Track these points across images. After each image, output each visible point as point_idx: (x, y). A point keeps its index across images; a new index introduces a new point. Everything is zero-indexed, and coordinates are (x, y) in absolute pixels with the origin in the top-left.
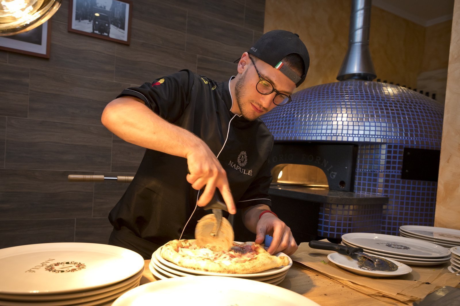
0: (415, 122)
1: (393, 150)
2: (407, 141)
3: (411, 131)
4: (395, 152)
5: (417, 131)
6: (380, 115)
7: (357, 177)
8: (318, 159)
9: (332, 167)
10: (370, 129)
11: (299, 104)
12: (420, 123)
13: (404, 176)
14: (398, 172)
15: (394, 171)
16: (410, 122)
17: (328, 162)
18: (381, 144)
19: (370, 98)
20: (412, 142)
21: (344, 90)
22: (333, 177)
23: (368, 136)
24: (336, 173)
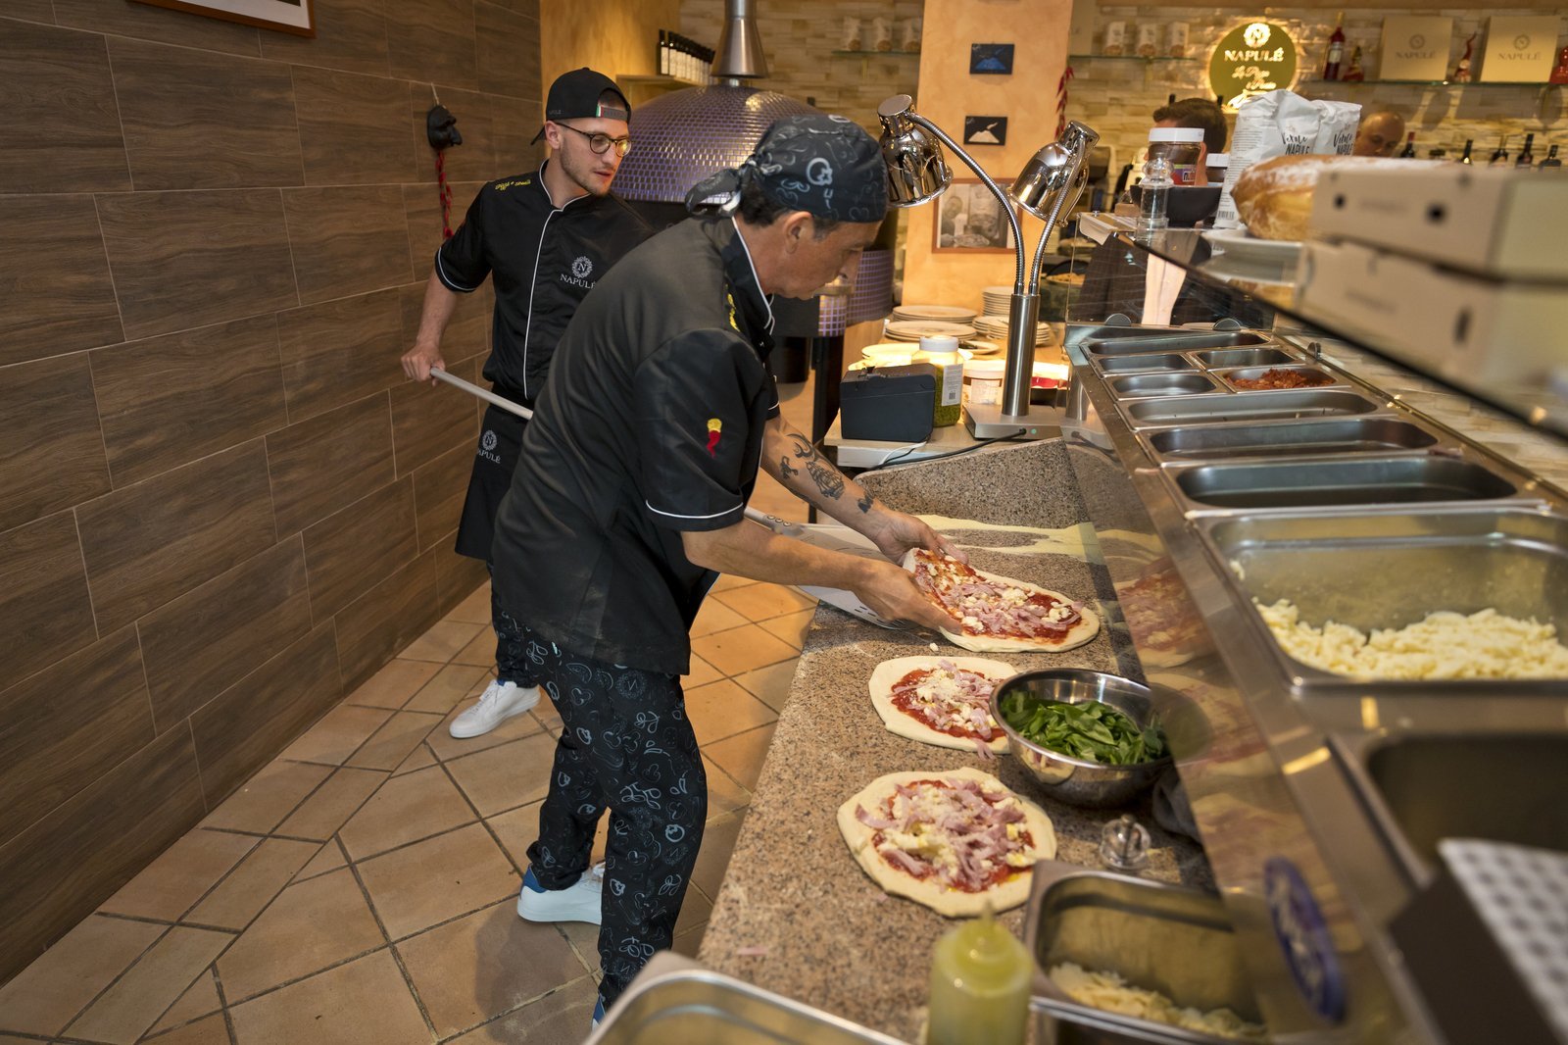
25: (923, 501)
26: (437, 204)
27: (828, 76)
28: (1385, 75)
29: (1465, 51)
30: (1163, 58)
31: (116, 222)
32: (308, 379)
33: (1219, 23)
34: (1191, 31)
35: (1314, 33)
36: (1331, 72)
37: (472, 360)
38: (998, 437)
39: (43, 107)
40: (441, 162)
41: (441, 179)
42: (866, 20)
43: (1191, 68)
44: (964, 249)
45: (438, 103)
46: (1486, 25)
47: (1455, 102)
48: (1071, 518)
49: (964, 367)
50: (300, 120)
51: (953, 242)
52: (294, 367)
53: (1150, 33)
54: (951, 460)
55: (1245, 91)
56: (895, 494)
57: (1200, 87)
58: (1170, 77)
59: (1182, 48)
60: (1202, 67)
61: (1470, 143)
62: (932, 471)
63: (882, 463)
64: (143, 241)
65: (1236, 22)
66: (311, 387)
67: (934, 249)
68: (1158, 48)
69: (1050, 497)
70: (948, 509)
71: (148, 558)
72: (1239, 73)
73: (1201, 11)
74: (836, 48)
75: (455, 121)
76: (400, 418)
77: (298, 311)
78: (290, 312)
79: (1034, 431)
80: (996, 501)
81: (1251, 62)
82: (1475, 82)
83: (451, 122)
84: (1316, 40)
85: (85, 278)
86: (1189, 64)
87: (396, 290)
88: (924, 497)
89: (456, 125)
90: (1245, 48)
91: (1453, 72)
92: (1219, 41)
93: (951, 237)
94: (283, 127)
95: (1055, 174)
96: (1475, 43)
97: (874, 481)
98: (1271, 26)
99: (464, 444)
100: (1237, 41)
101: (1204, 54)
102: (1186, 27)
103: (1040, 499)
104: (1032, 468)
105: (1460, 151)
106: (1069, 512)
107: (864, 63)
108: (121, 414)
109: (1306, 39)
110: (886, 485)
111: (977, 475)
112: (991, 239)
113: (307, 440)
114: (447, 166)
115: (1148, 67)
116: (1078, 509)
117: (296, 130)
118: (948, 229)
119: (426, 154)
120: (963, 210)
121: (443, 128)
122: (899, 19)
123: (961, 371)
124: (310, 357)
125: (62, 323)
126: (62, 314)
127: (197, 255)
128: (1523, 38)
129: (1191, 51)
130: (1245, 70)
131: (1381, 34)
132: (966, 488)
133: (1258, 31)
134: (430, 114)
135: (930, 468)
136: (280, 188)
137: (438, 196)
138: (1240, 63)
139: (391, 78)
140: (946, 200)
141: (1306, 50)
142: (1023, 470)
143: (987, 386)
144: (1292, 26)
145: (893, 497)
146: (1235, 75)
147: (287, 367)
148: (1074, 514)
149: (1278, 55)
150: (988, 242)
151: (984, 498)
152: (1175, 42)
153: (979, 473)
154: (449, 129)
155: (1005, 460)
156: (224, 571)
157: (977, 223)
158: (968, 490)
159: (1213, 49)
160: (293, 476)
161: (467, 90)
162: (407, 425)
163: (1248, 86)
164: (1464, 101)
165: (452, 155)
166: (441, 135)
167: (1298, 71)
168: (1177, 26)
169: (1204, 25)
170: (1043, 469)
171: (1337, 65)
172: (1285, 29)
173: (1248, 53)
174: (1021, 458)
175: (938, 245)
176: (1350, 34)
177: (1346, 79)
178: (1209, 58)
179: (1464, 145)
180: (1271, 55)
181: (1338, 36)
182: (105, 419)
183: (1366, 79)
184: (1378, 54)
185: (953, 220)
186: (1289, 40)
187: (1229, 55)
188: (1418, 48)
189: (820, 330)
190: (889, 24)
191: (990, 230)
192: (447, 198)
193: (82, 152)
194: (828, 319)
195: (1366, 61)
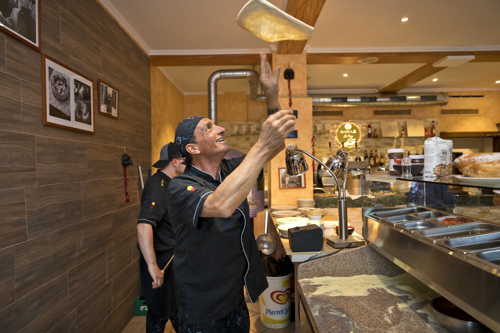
25: (323, 271)
26: (123, 184)
27: (229, 141)
28: (384, 136)
29: (402, 129)
30: (324, 133)
31: (30, 197)
32: (83, 248)
33: (338, 124)
34: (331, 126)
35: (363, 126)
36: (370, 135)
37: (131, 235)
38: (345, 247)
39: (13, 159)
40: (126, 170)
41: (125, 176)
42: (240, 126)
43: (332, 135)
44: (289, 188)
45: (126, 153)
46: (405, 123)
47: (403, 142)
48: (373, 273)
49: (324, 225)
50: (88, 160)
52: (80, 244)
53: (320, 127)
54: (331, 256)
55: (347, 141)
56: (313, 270)
57: (335, 140)
58: (327, 138)
59: (329, 130)
60: (335, 135)
61: (409, 152)
62: (325, 261)
63: (307, 259)
64: (38, 203)
65: (342, 124)
66: (84, 251)
68: (322, 131)
69: (365, 266)
70: (332, 274)
71: (23, 328)
72: (345, 136)
73: (332, 121)
74: (231, 133)
75: (131, 158)
76: (110, 259)
77: (83, 223)
78: (80, 224)
79: (354, 244)
80: (348, 269)
81: (348, 134)
82: (407, 137)
83: (129, 158)
84: (364, 127)
85: (18, 218)
86: (331, 134)
87: (111, 213)
88: (324, 270)
89: (131, 159)
90: (346, 130)
91: (400, 134)
92: (338, 129)
94: (83, 162)
95: (336, 165)
96: (404, 127)
97: (306, 266)
98: (351, 124)
99: (128, 266)
100: (343, 128)
101: (335, 132)
102: (329, 125)
103: (362, 267)
104: (358, 257)
105: (407, 154)
106: (372, 271)
107: (240, 137)
108: (22, 269)
109: (361, 127)
110: (310, 267)
111: (341, 261)
112: (297, 184)
113: (81, 271)
114: (127, 173)
115: (320, 136)
116: (375, 269)
117: (87, 163)
119: (121, 168)
120: (288, 176)
121: (127, 160)
122: (249, 125)
123: (324, 226)
124: (85, 240)
125: (8, 235)
126: (8, 232)
127: (54, 206)
128: (415, 126)
129: (331, 131)
130: (347, 136)
131: (380, 126)
132: (337, 266)
133: (348, 126)
134: (123, 156)
135: (324, 260)
136: (80, 182)
137: (124, 181)
138: (345, 134)
139: (114, 146)
140: (282, 174)
141: (362, 130)
142: (356, 258)
143: (331, 230)
144: (357, 124)
145: (313, 271)
146: (344, 137)
147: (77, 244)
148: (374, 271)
149: (355, 132)
150: (296, 185)
151: (344, 269)
152: (327, 129)
153: (341, 260)
154: (129, 161)
155: (349, 255)
156: (49, 329)
157: (292, 180)
158: (338, 266)
159: (337, 131)
160: (75, 286)
161: (133, 149)
162: (112, 261)
163: (348, 139)
164: (405, 142)
165: (129, 168)
166: (126, 162)
167: (360, 135)
168: (327, 125)
169: (333, 124)
170: (362, 257)
171: (371, 134)
172: (355, 125)
173: (346, 131)
174: (354, 254)
176: (372, 126)
177: (374, 137)
178: (336, 133)
179: (408, 153)
180: (353, 132)
181: (369, 126)
182: (16, 271)
183: (379, 137)
184: (380, 130)
185: (285, 179)
186: (357, 128)
187: (342, 132)
188: (390, 129)
189: (250, 216)
190: (247, 127)
191: (296, 182)
192: (127, 182)
193: (23, 173)
194: (252, 212)
195: (378, 133)
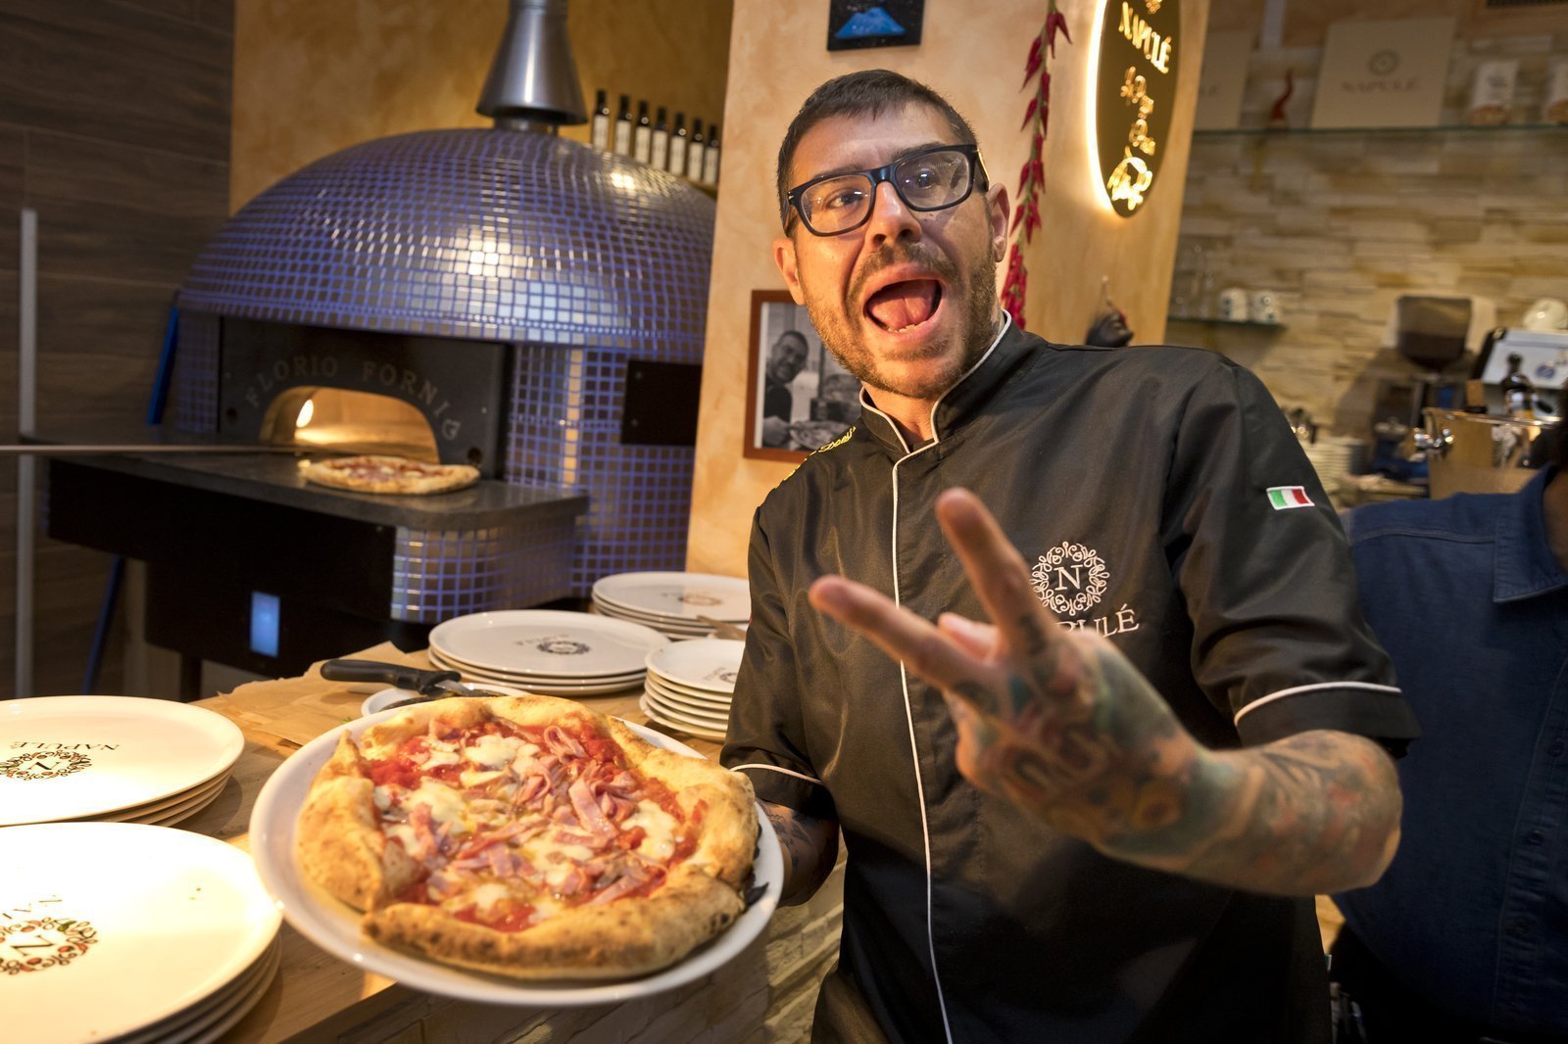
0: (658, 288)
1: (599, 365)
2: (635, 340)
3: (648, 312)
4: (606, 372)
5: (661, 313)
6: (573, 264)
7: (513, 435)
8: (410, 378)
9: (446, 404)
10: (543, 302)
11: (347, 204)
12: (670, 289)
13: (628, 437)
14: (613, 427)
15: (603, 422)
16: (646, 287)
17: (435, 390)
18: (571, 347)
19: (550, 206)
20: (648, 342)
21: (481, 169)
22: (449, 433)
23: (565, 327)
24: (457, 424)
51: (788, 438)
67: (749, 452)
93: (783, 424)
118: (778, 403)
120: (809, 364)
140: (775, 340)
157: (838, 397)
175: (758, 443)
185: (787, 386)
